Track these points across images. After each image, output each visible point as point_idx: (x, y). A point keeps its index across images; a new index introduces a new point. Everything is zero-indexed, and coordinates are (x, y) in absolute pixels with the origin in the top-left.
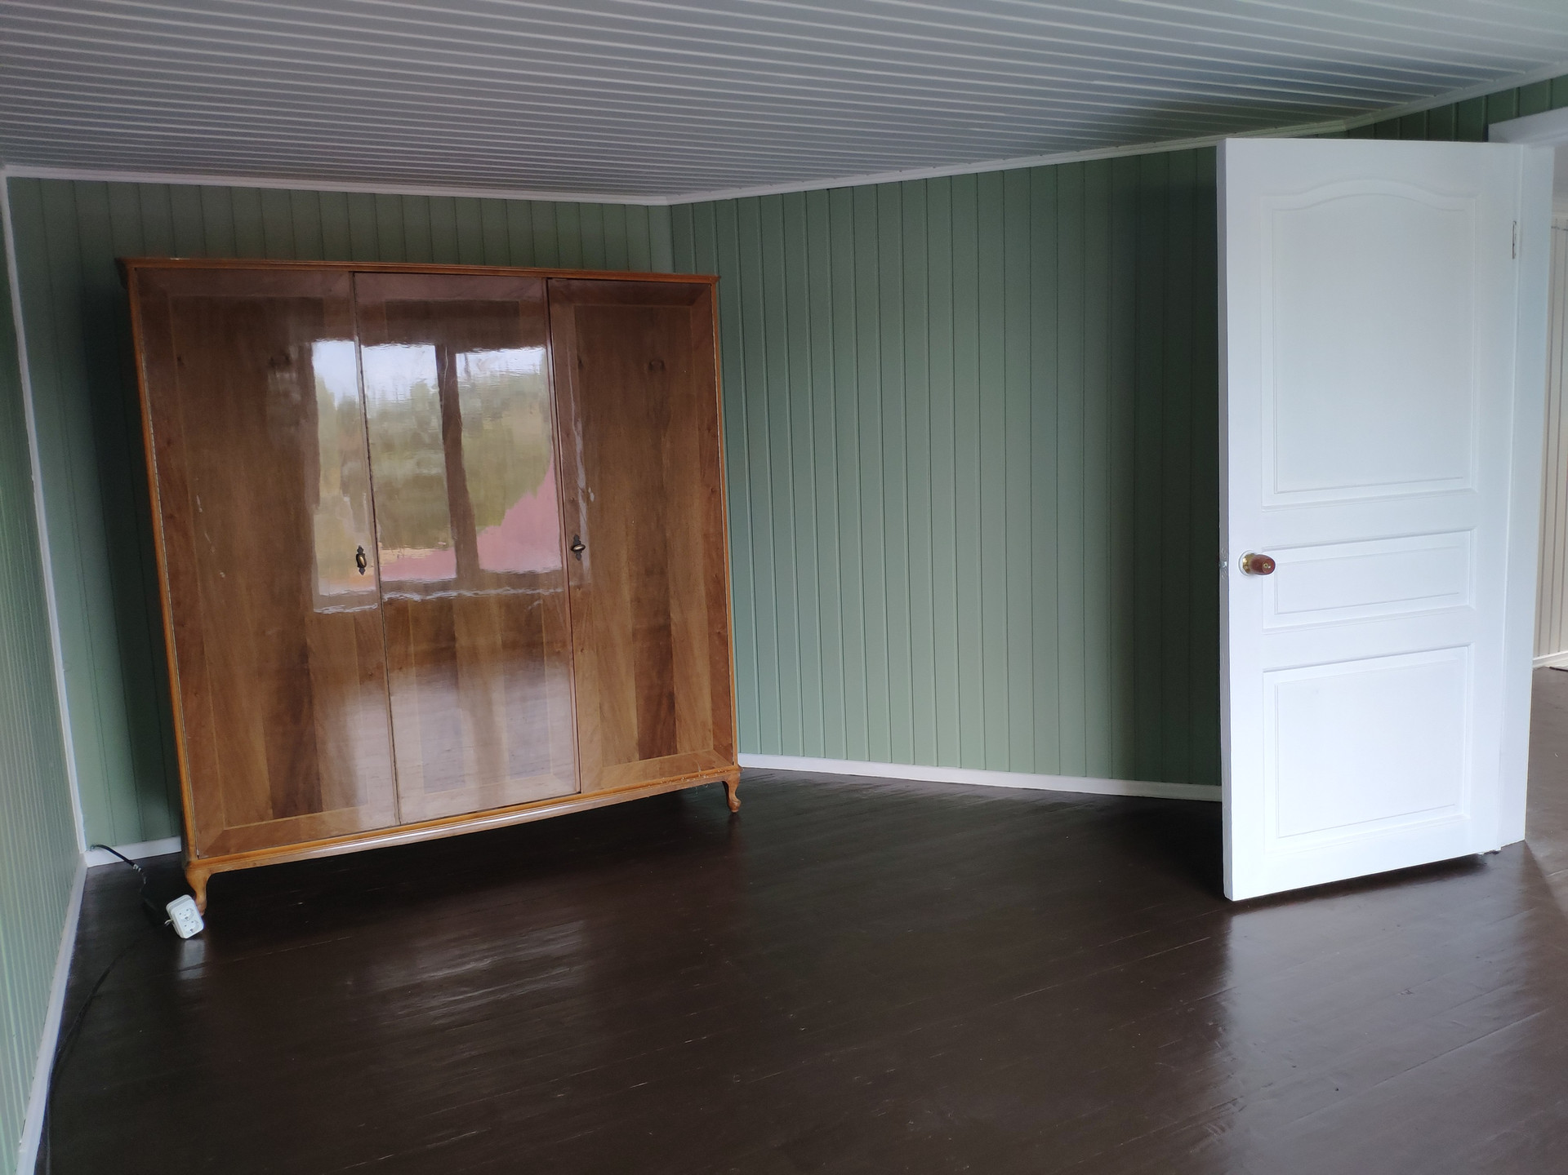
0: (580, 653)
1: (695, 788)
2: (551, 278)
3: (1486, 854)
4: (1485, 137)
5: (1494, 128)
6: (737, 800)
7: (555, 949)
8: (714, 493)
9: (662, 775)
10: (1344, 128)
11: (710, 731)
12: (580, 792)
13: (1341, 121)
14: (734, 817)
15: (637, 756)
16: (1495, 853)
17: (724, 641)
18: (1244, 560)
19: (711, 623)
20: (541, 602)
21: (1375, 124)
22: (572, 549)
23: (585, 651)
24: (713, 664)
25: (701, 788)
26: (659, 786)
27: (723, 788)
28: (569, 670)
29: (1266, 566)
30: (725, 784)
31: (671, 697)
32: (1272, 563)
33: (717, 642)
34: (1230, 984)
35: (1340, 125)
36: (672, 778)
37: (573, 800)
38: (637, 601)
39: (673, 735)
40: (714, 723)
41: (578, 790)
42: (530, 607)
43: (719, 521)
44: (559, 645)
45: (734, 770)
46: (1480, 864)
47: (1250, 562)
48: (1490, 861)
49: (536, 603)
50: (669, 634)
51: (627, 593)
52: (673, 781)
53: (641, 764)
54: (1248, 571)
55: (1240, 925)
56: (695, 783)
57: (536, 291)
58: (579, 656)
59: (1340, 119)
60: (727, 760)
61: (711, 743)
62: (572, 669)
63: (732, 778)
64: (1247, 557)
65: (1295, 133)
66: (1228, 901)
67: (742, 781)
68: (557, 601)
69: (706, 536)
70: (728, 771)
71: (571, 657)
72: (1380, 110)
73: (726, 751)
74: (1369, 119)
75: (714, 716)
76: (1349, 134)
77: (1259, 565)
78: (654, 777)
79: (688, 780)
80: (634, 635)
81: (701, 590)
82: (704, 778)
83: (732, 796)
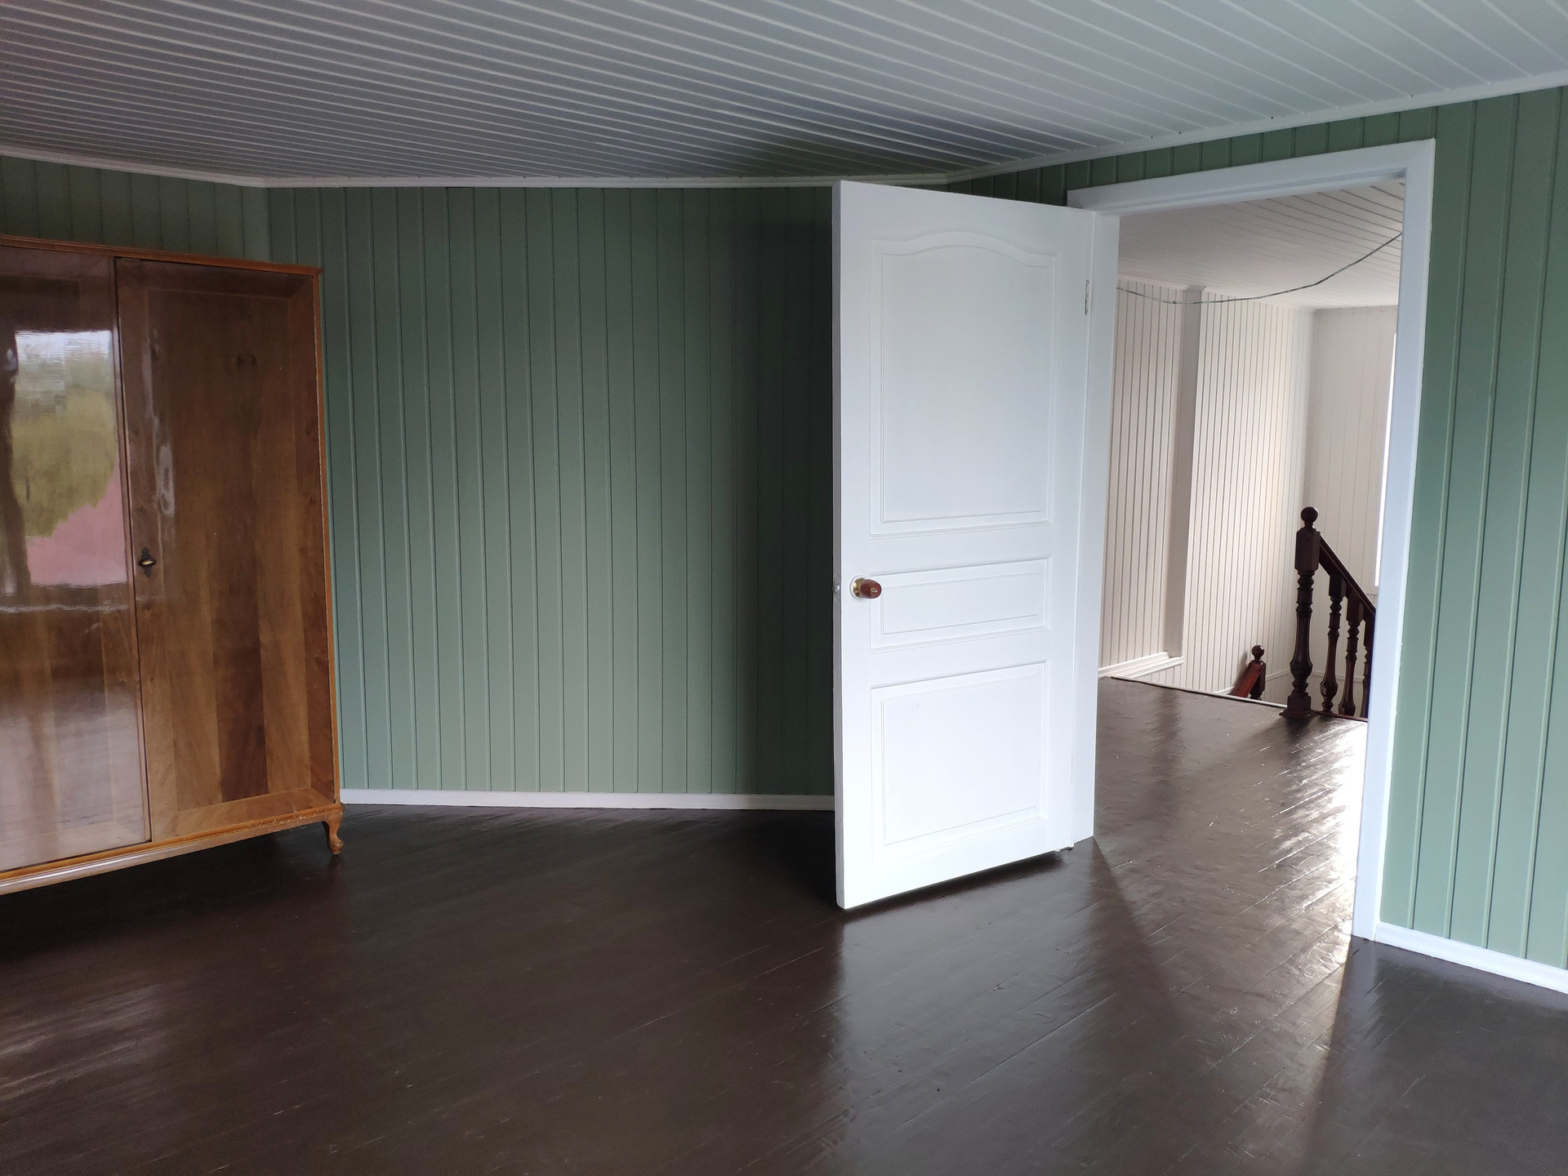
0: (149, 682)
1: (289, 830)
2: (121, 258)
3: (1062, 850)
4: (1064, 203)
5: (1072, 195)
6: (339, 841)
7: (119, 1020)
8: (313, 504)
9: (250, 817)
10: (945, 181)
11: (307, 766)
12: (150, 841)
13: (943, 175)
14: (335, 860)
15: (220, 797)
16: (1069, 849)
17: (324, 667)
18: (855, 585)
19: (308, 646)
20: (101, 625)
21: (972, 180)
22: (140, 563)
23: (156, 681)
24: (310, 693)
25: (296, 830)
26: (247, 830)
27: (323, 829)
28: (136, 703)
29: (873, 590)
30: (326, 825)
31: (261, 732)
32: (878, 587)
33: (316, 668)
34: (842, 994)
35: (942, 178)
36: (261, 821)
37: (142, 849)
38: (219, 623)
39: (263, 774)
40: (311, 758)
41: (148, 838)
42: (87, 631)
43: (318, 535)
44: (124, 673)
45: (335, 808)
46: (1056, 861)
47: (859, 587)
48: (1066, 858)
49: (95, 626)
50: (258, 659)
51: (207, 613)
52: (264, 823)
53: (223, 807)
54: (857, 595)
55: (852, 933)
56: (290, 824)
57: (102, 269)
58: (148, 686)
59: (941, 172)
60: (328, 798)
61: (309, 780)
62: (139, 701)
63: (334, 818)
64: (857, 581)
65: (899, 182)
66: (841, 910)
67: (344, 820)
68: (120, 623)
69: (303, 551)
70: (328, 810)
71: (138, 687)
72: (977, 168)
73: (327, 787)
74: (966, 176)
75: (312, 750)
76: (949, 188)
77: (868, 589)
78: (240, 821)
79: (282, 822)
80: (216, 661)
81: (297, 609)
82: (301, 818)
83: (334, 837)
